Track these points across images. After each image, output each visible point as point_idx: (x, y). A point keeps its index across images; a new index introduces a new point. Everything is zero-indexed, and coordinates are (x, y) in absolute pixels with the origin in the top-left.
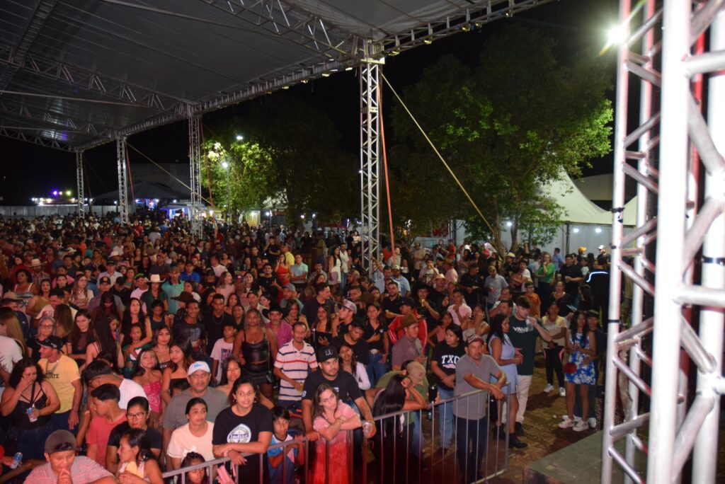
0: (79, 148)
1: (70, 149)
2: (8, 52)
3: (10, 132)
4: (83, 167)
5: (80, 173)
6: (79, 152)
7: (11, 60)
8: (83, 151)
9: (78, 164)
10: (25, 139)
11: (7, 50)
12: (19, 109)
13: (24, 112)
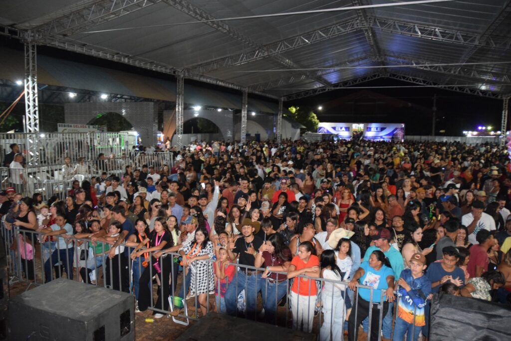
0: (506, 96)
1: (499, 97)
2: (475, 38)
3: (460, 88)
4: (508, 109)
5: (505, 113)
6: (506, 99)
7: (477, 43)
8: (509, 98)
9: (504, 107)
10: (469, 92)
11: (474, 36)
12: (471, 73)
13: (474, 75)
